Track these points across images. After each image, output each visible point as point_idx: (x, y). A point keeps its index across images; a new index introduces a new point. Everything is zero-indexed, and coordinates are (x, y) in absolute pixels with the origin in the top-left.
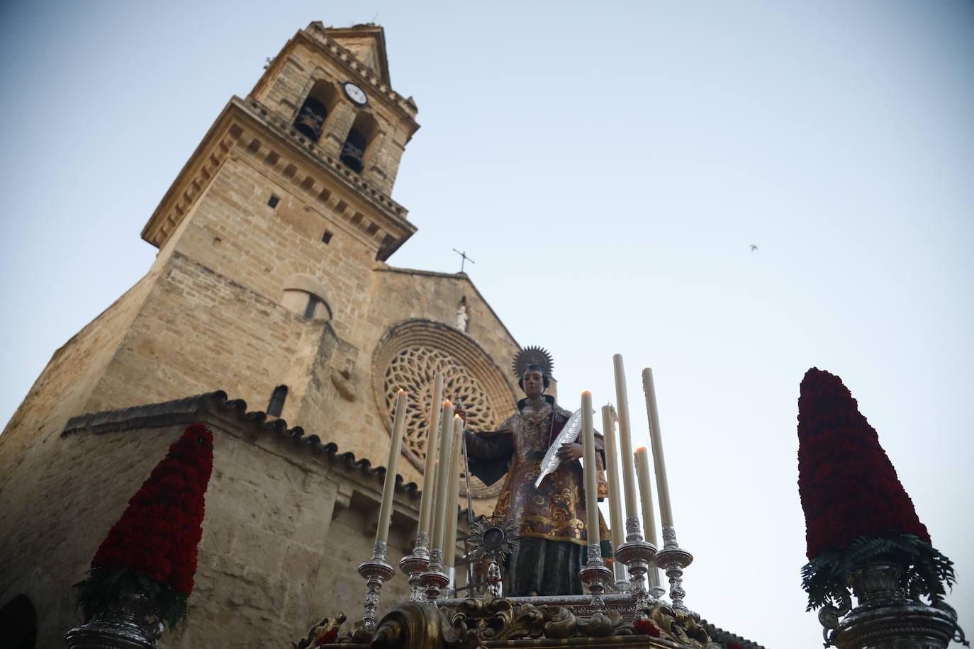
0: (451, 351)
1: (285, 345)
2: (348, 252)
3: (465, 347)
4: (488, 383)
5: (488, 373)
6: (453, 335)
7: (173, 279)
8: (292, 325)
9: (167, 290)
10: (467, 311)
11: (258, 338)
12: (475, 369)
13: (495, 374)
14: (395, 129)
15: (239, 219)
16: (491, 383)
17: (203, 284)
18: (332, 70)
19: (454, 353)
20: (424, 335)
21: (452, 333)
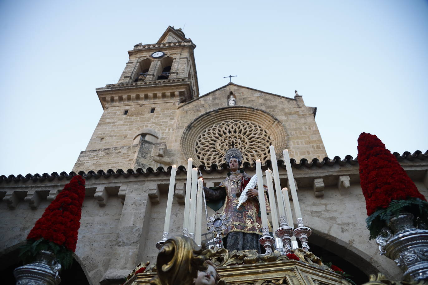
0: (230, 118)
1: (129, 159)
2: (163, 110)
3: (236, 112)
4: (257, 119)
5: (254, 115)
6: (227, 110)
7: (81, 161)
8: (131, 150)
9: (78, 166)
10: (235, 97)
11: (116, 163)
12: (247, 118)
13: (258, 114)
14: (181, 54)
15: (111, 127)
16: (258, 119)
17: (92, 157)
18: (146, 54)
19: (232, 117)
20: (212, 119)
21: (226, 110)
